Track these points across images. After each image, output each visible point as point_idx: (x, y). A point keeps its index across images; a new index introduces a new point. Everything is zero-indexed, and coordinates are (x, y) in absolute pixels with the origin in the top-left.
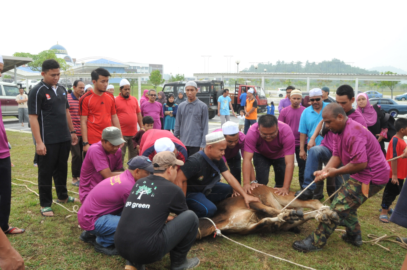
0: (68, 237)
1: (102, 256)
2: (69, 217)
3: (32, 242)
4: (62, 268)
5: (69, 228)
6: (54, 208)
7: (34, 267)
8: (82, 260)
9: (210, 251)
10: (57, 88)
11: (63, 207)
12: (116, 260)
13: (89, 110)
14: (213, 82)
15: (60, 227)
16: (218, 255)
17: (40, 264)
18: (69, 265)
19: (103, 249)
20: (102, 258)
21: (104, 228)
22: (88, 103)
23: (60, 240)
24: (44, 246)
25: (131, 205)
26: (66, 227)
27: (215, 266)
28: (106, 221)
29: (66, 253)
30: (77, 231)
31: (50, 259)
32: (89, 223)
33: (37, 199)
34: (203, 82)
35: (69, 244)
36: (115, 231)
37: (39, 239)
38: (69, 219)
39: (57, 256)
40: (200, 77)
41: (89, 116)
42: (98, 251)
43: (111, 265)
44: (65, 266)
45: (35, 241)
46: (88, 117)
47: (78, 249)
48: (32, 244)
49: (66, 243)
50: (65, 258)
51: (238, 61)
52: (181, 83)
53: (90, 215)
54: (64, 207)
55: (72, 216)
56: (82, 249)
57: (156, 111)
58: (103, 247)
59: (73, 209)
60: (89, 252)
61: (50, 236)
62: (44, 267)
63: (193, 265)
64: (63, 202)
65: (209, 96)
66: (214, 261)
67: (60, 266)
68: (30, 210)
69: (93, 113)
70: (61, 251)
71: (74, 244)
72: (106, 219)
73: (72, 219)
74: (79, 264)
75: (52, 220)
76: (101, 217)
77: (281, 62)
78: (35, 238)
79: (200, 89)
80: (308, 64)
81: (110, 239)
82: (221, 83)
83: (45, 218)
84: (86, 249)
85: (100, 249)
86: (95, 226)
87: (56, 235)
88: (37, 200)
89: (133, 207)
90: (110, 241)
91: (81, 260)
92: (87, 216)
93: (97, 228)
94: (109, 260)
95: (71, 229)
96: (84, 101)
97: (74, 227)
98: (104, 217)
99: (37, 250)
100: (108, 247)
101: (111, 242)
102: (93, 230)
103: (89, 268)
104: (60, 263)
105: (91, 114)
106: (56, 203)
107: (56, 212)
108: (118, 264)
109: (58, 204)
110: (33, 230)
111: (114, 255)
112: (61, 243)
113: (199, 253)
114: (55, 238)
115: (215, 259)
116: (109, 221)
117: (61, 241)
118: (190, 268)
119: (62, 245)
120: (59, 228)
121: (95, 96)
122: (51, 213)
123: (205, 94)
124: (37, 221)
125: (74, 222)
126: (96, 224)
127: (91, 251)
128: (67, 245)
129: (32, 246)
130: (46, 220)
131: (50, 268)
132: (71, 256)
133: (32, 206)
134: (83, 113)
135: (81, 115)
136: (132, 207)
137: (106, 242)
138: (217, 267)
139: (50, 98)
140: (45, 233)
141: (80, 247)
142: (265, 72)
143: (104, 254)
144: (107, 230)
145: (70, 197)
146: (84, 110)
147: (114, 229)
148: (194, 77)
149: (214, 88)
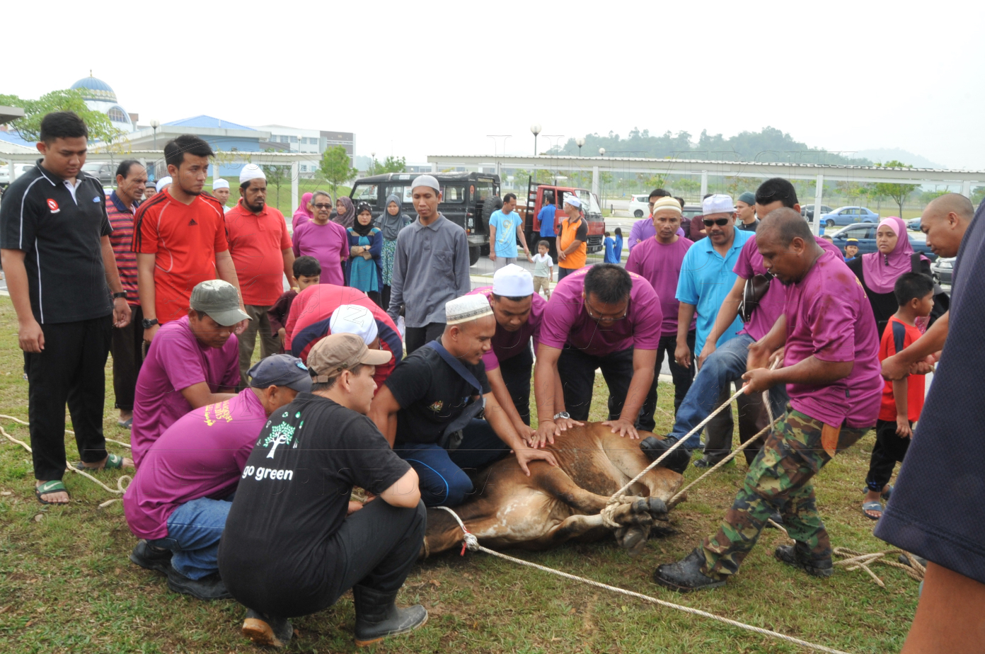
0: (102, 554)
1: (186, 603)
2: (108, 507)
3: (10, 569)
4: (84, 634)
5: (107, 533)
6: (70, 483)
7: (11, 632)
8: (136, 613)
9: (455, 588)
10: (77, 185)
11: (93, 481)
12: (222, 611)
13: (158, 239)
14: (475, 178)
15: (84, 530)
16: (473, 598)
17: (29, 623)
18: (101, 625)
19: (189, 585)
20: (186, 606)
21: (192, 533)
22: (157, 221)
23: (82, 562)
24: (41, 579)
25: (255, 474)
26: (99, 529)
27: (464, 625)
28: (195, 514)
29: (96, 594)
30: (126, 541)
31: (55, 610)
32: (154, 521)
33: (27, 462)
34: (450, 176)
35: (104, 572)
36: (218, 537)
37: (29, 561)
38: (107, 511)
39: (72, 602)
40: (442, 165)
41: (159, 252)
42: (176, 589)
43: (208, 623)
44: (91, 628)
45: (16, 566)
46: (157, 258)
47: (127, 586)
48: (9, 574)
49: (97, 570)
50: (92, 608)
51: (536, 128)
52: (395, 178)
53: (155, 501)
54: (95, 480)
55: (114, 504)
56: (137, 586)
57: (332, 246)
58: (188, 580)
59: (119, 485)
60: (154, 591)
61: (57, 553)
62: (39, 631)
63: (410, 622)
64: (94, 470)
65: (464, 210)
66: (463, 612)
67: (79, 628)
68: (7, 489)
69: (169, 245)
70: (85, 590)
71: (118, 571)
72: (195, 509)
73: (116, 510)
74: (129, 623)
75: (64, 513)
76: (184, 505)
77: (642, 130)
78: (17, 559)
80: (705, 139)
81: (206, 559)
82: (494, 180)
83: (47, 508)
84: (148, 584)
85: (183, 585)
86: (168, 528)
87: (73, 550)
88: (28, 464)
89: (259, 477)
90: (206, 563)
91: (132, 612)
92: (148, 505)
93: (173, 534)
94: (204, 612)
95: (110, 535)
96: (146, 215)
97: (119, 531)
98: (189, 507)
99: (20, 589)
100: (201, 580)
101: (210, 567)
102: (163, 539)
103: (152, 632)
104: (79, 621)
105: (163, 248)
106: (77, 471)
107: (76, 493)
108: (225, 622)
109: (82, 472)
110: (14, 539)
111: (216, 599)
112: (83, 569)
113: (427, 593)
114: (69, 557)
115: (464, 608)
116: (203, 513)
117: (86, 566)
118: (402, 631)
119: (88, 575)
120: (81, 532)
121: (174, 204)
122: (63, 496)
123: (455, 207)
124: (24, 515)
125: (119, 517)
126: (172, 523)
127: (161, 589)
128: (100, 574)
129: (9, 579)
130: (48, 513)
131: (53, 634)
132: (109, 603)
133: (14, 480)
134: (143, 247)
135: (140, 252)
136: (257, 478)
137: (196, 566)
138: (471, 627)
139: (58, 210)
140: (46, 545)
141: (132, 581)
142: (602, 154)
143: (192, 597)
144: (199, 537)
145: (111, 455)
146: (146, 239)
147: (217, 533)
148: (430, 165)
149: (475, 190)
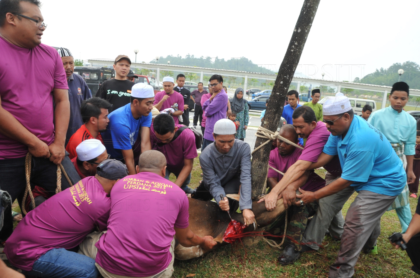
14: (103, 70)
34: (92, 68)
40: (94, 64)
51: (136, 51)
65: (98, 83)
77: (191, 55)
79: (89, 75)
80: (217, 60)
82: (112, 71)
123: (94, 81)
142: (169, 64)
148: (89, 64)
149: (103, 75)
